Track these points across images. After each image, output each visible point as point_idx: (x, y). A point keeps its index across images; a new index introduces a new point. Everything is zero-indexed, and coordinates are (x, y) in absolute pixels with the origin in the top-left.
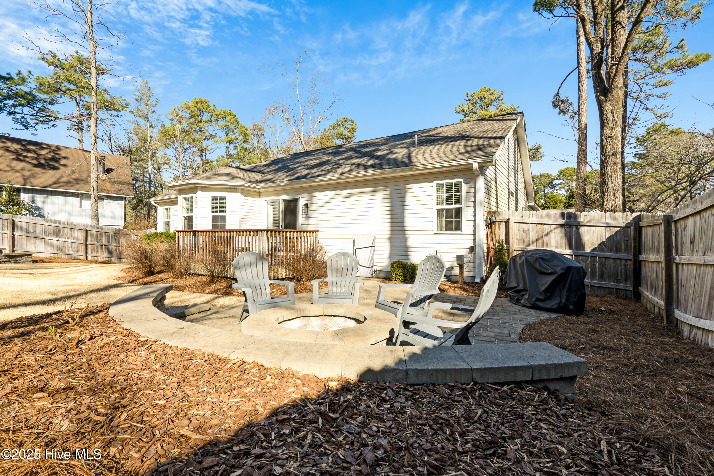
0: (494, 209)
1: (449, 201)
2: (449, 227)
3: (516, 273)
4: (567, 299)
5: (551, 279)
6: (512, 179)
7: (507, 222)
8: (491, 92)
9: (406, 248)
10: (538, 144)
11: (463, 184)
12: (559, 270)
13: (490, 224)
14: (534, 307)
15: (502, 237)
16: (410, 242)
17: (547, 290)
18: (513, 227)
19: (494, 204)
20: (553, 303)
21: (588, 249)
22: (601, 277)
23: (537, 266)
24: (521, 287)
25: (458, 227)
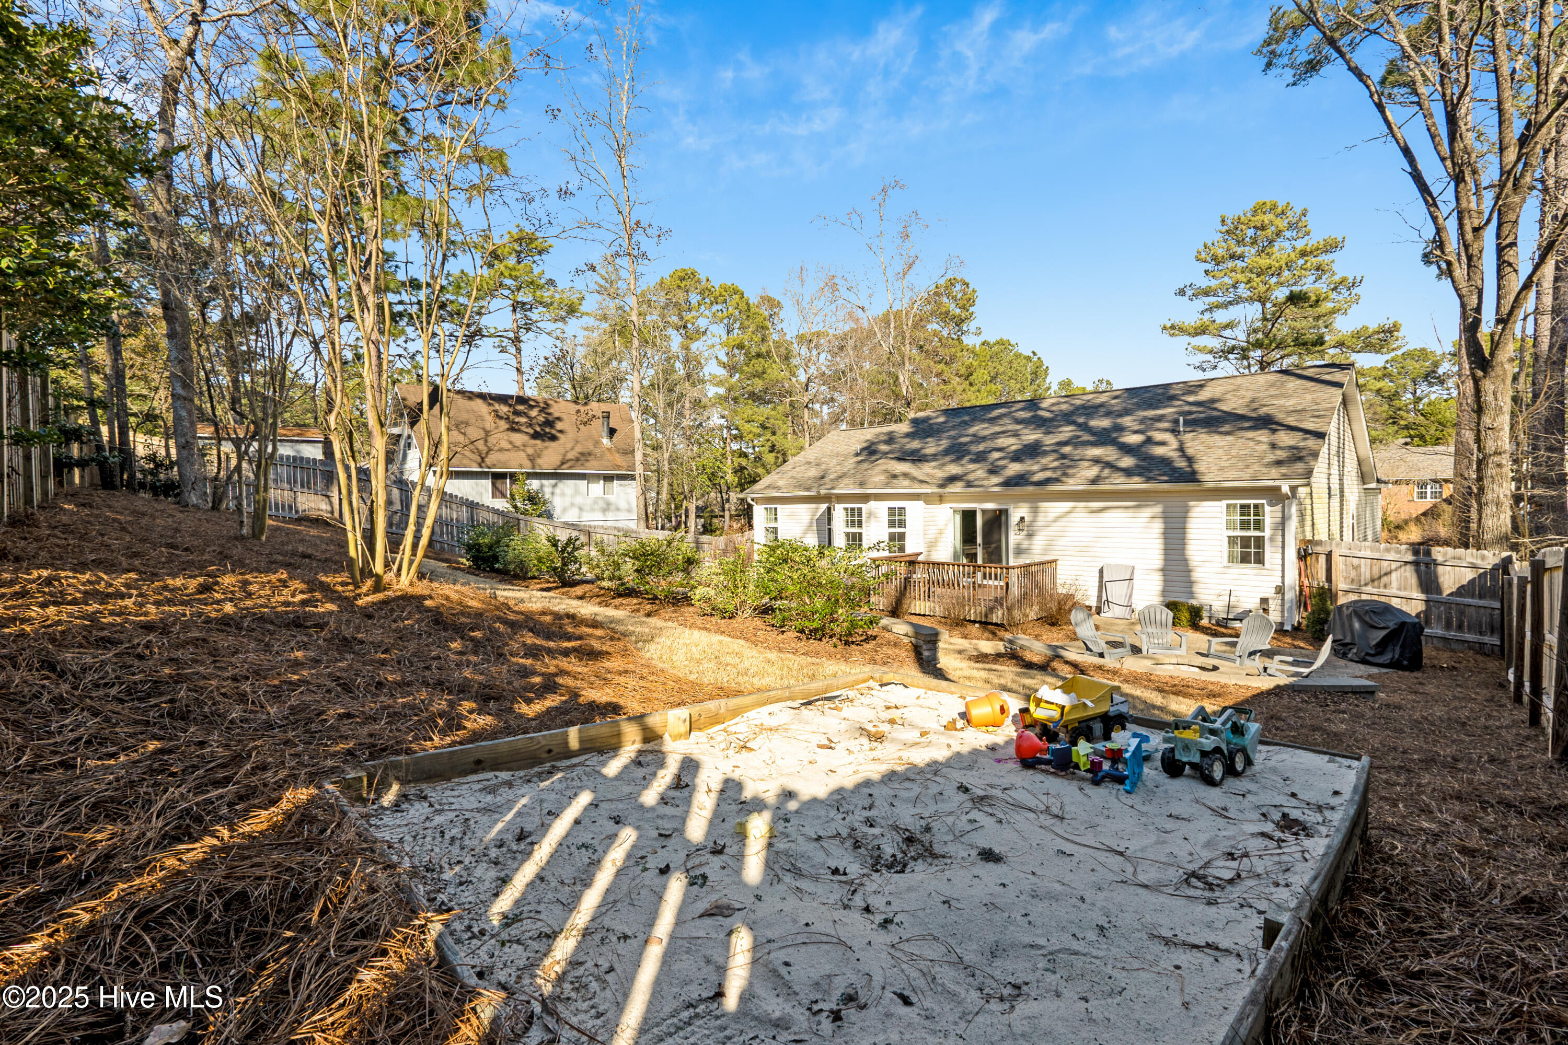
0: (1309, 537)
1: (1245, 525)
2: (1245, 559)
3: (1343, 625)
4: (1401, 655)
5: (1382, 633)
6: (1335, 470)
7: (1329, 556)
8: (1279, 210)
9: (1190, 583)
10: (1391, 321)
11: (1267, 509)
12: (1392, 625)
13: (1303, 556)
14: (1363, 662)
15: (1322, 575)
16: (1196, 575)
17: (1378, 645)
18: (1337, 561)
19: (1308, 529)
20: (1386, 658)
21: (1446, 592)
22: (1460, 627)
23: (1367, 619)
24: (1348, 640)
25: (1260, 560)
